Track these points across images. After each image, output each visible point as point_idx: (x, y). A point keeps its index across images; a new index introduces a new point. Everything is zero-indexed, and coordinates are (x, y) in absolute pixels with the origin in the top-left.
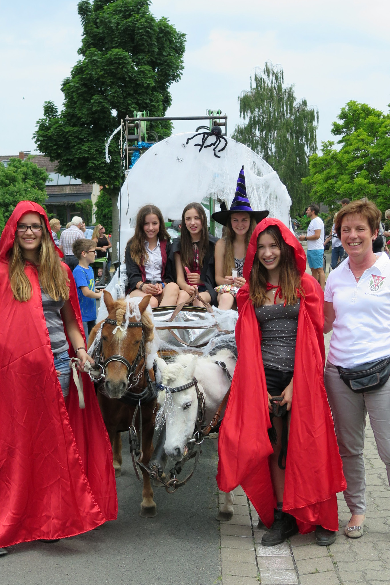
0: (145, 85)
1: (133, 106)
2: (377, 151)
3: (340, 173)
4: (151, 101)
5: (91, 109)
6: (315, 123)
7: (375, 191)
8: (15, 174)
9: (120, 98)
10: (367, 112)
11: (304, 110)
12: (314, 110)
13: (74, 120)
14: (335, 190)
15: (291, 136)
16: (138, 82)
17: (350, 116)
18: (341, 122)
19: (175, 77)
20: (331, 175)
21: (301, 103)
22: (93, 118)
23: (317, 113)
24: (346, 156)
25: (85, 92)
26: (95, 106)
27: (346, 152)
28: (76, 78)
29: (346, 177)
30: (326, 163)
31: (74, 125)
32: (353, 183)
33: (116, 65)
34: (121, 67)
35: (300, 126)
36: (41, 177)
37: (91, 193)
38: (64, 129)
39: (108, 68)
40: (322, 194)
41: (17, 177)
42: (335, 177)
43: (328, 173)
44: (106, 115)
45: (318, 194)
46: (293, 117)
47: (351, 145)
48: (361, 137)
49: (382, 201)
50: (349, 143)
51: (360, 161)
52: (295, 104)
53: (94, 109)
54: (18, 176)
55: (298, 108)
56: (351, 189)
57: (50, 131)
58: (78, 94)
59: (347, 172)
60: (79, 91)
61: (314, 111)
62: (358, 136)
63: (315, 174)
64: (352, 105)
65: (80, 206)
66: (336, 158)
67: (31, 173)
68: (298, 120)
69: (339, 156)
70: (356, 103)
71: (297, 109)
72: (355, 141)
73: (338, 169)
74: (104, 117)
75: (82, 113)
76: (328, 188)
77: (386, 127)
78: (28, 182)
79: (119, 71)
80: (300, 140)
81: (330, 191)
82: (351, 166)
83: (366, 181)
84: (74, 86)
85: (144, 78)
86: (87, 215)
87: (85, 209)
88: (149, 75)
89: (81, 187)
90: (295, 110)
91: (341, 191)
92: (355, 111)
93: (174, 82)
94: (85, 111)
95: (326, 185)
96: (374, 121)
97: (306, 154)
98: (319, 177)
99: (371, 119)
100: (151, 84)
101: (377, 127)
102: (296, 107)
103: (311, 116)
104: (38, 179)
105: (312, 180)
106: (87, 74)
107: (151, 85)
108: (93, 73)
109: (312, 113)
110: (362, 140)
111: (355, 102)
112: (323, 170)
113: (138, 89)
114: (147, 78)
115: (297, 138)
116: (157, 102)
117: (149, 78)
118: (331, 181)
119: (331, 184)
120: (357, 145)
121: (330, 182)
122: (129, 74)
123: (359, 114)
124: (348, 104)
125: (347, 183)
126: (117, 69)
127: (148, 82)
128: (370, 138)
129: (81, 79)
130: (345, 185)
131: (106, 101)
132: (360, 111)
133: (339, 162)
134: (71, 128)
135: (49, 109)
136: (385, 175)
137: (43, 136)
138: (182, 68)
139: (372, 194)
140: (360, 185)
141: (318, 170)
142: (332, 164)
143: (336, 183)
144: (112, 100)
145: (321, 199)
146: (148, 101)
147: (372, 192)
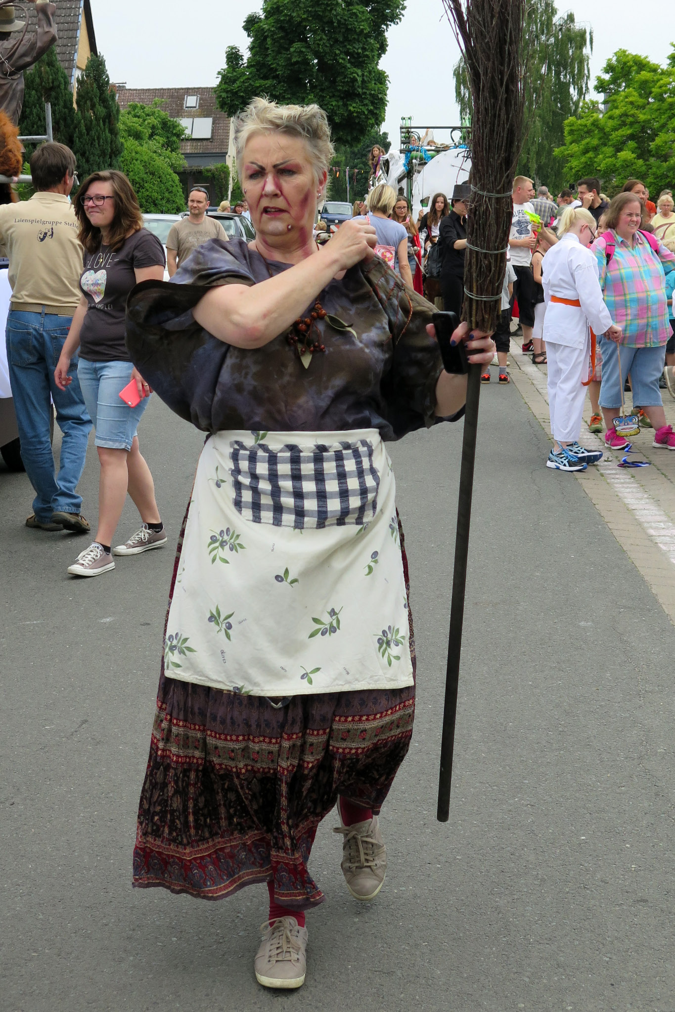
0: (358, 30)
1: (341, 56)
2: (649, 117)
3: (602, 144)
4: (364, 49)
5: (290, 59)
6: (586, 51)
7: (644, 168)
8: (140, 128)
9: (326, 46)
10: (641, 65)
11: (569, 30)
12: (585, 30)
13: (264, 71)
14: (595, 165)
15: (549, 69)
16: (350, 27)
17: (618, 70)
18: (607, 77)
19: (394, 18)
20: (590, 146)
21: (566, 18)
22: (291, 70)
23: (591, 33)
24: (611, 123)
25: (282, 38)
26: (295, 57)
27: (611, 118)
28: (271, 20)
29: (609, 150)
30: (586, 129)
31: (265, 78)
32: (616, 158)
33: (323, 7)
34: (329, 8)
35: (564, 55)
36: (174, 132)
37: (227, 153)
38: (252, 83)
39: (314, 10)
40: (578, 171)
41: (143, 132)
42: (596, 149)
43: (588, 144)
44: (308, 68)
45: (573, 170)
46: (552, 40)
47: (617, 108)
48: (631, 99)
49: (652, 181)
50: (616, 105)
51: (628, 129)
52: (556, 20)
53: (294, 60)
54: (146, 131)
55: (560, 25)
56: (615, 165)
57: (235, 85)
58: (273, 39)
59: (610, 143)
60: (275, 37)
61: (585, 32)
62: (626, 97)
63: (571, 143)
64: (622, 55)
65: (209, 174)
66: (597, 125)
67: (160, 126)
68: (561, 46)
69: (602, 122)
70: (627, 53)
71: (558, 28)
72: (622, 104)
73: (600, 139)
74: (306, 70)
75: (279, 63)
76: (586, 163)
77: (660, 87)
78: (156, 140)
79: (327, 13)
80: (562, 77)
81: (589, 167)
82: (616, 136)
83: (634, 155)
84: (269, 29)
85: (357, 21)
86: (221, 188)
87: (218, 179)
88: (363, 18)
89: (210, 144)
90: (556, 28)
91: (602, 167)
92: (625, 63)
93: (392, 24)
94: (282, 62)
95: (583, 159)
96: (647, 78)
97: (572, 99)
98: (575, 148)
99: (645, 75)
100: (366, 29)
101: (651, 85)
102: (558, 23)
103: (579, 39)
104: (169, 135)
105: (567, 152)
106: (286, 15)
107: (365, 32)
108: (294, 14)
109: (582, 34)
110: (632, 103)
111: (624, 52)
112: (583, 138)
113: (349, 36)
114: (360, 22)
115: (558, 74)
116: (372, 51)
117: (363, 21)
118: (591, 154)
119: (590, 158)
120: (624, 108)
121: (588, 155)
122: (338, 17)
123: (631, 67)
124: (616, 54)
125: (609, 157)
126: (324, 11)
127: (361, 27)
128: (641, 100)
129: (278, 21)
130: (607, 160)
131: (308, 50)
132: (631, 63)
133: (601, 130)
134: (263, 82)
135: (233, 56)
136: (656, 149)
137: (227, 92)
138: (404, 8)
139: (641, 172)
140: (625, 161)
141: (575, 137)
142: (594, 131)
143: (595, 157)
144: (317, 49)
145: (577, 176)
146: (360, 51)
147: (640, 170)
